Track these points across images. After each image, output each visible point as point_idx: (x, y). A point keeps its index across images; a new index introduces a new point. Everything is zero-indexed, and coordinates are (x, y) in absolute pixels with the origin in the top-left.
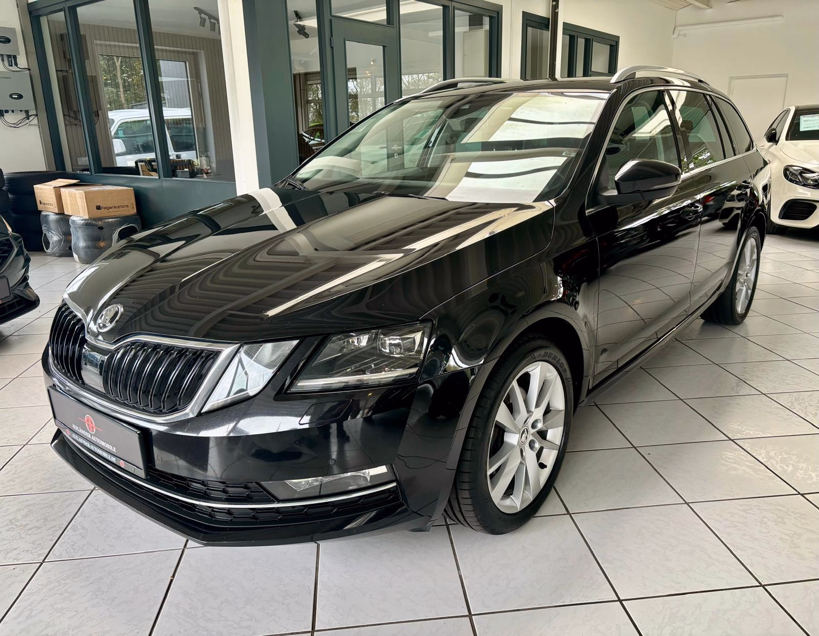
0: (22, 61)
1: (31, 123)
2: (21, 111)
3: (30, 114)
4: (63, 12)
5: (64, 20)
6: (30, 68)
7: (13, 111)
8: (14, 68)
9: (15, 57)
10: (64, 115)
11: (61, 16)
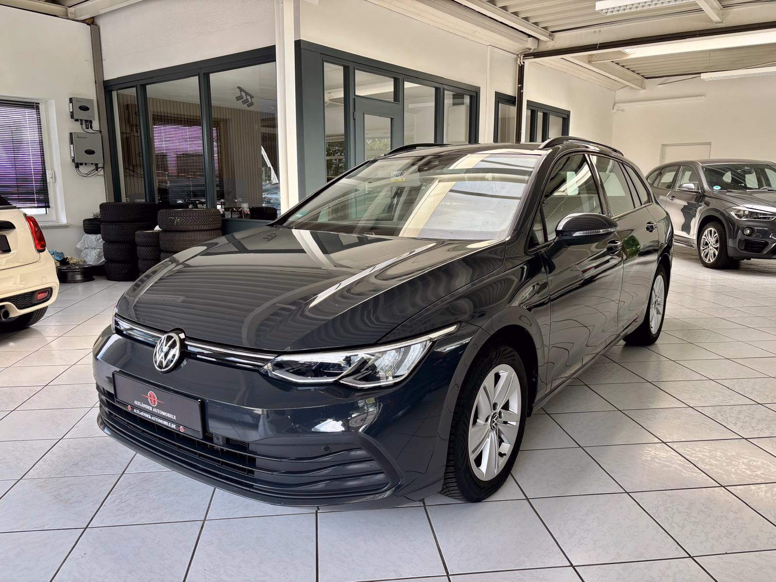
0: (96, 125)
1: (99, 174)
2: (92, 164)
3: (99, 167)
4: (135, 88)
5: (136, 95)
6: (102, 130)
7: (86, 164)
8: (90, 130)
9: (91, 122)
10: (125, 168)
11: (132, 92)
